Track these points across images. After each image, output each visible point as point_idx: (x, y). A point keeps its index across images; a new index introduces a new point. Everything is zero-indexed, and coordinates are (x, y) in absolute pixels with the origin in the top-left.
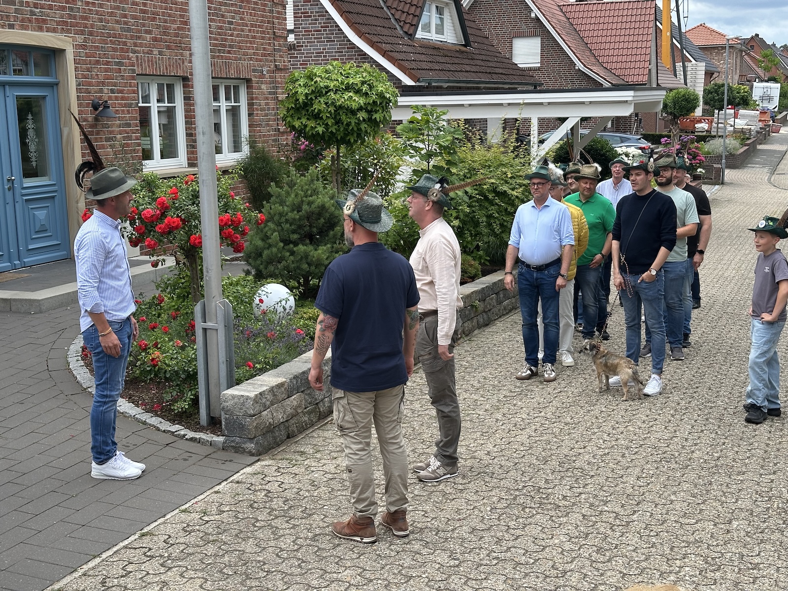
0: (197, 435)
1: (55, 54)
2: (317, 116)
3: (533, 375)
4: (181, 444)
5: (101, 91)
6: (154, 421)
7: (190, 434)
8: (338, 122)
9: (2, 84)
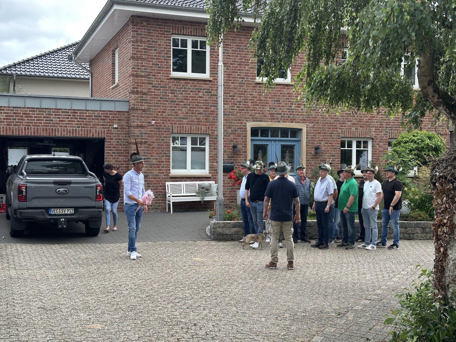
1: (301, 130)
5: (320, 143)
9: (275, 141)
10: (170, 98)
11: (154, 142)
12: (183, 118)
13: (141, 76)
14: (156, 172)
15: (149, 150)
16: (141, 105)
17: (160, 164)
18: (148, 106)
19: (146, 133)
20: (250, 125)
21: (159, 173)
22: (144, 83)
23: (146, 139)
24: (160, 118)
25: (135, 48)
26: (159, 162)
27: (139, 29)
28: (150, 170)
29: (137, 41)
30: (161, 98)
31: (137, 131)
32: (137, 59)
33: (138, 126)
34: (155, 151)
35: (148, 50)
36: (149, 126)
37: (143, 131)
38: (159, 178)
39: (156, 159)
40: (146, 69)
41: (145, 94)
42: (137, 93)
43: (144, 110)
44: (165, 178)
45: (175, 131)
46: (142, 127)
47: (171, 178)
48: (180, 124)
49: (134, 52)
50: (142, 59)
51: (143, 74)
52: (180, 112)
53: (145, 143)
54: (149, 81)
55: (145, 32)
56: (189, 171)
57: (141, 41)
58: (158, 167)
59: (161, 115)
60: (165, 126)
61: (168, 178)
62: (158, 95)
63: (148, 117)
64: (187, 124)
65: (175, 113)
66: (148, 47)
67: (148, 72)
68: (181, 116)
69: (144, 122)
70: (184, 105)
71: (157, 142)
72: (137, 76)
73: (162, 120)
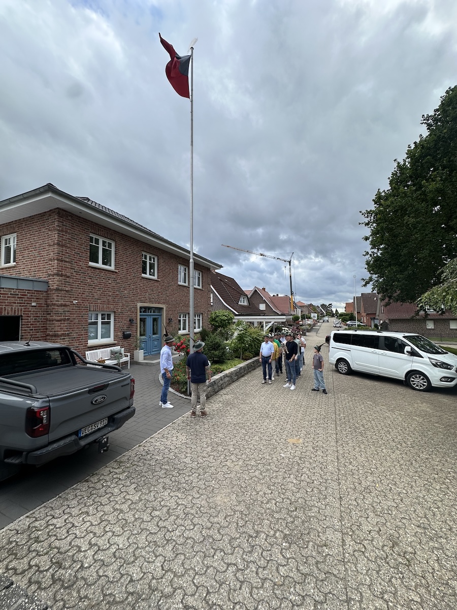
0: (187, 397)
1: (161, 309)
2: (217, 322)
3: (265, 382)
4: (183, 399)
5: (171, 316)
6: (177, 393)
7: (185, 397)
8: (221, 323)
9: (150, 315)
10: (88, 283)
11: (75, 319)
12: (98, 299)
13: (65, 261)
14: (76, 344)
15: (71, 326)
16: (64, 287)
17: (80, 337)
18: (70, 287)
19: (68, 311)
20: (139, 305)
21: (79, 344)
22: (68, 268)
23: (69, 316)
24: (80, 298)
25: (61, 237)
26: (79, 335)
27: (65, 221)
28: (72, 343)
29: (62, 231)
30: (81, 282)
31: (60, 310)
32: (62, 246)
33: (61, 305)
34: (76, 326)
35: (72, 240)
36: (71, 304)
37: (66, 309)
38: (79, 349)
39: (77, 333)
40: (70, 256)
41: (68, 277)
42: (62, 275)
43: (67, 291)
44: (84, 348)
45: (92, 309)
46: (65, 305)
47: (88, 347)
48: (95, 303)
49: (59, 240)
50: (66, 247)
51: (67, 260)
52: (95, 294)
53: (68, 319)
54: (71, 266)
55: (69, 225)
56: (100, 341)
57: (66, 232)
58: (78, 340)
59: (81, 296)
60: (84, 305)
61: (86, 348)
62: (79, 279)
63: (71, 297)
64: (100, 304)
65: (92, 294)
66: (72, 238)
67: (71, 259)
68: (96, 297)
69: (67, 302)
70: (99, 288)
71: (78, 319)
72: (62, 261)
73: (82, 300)
